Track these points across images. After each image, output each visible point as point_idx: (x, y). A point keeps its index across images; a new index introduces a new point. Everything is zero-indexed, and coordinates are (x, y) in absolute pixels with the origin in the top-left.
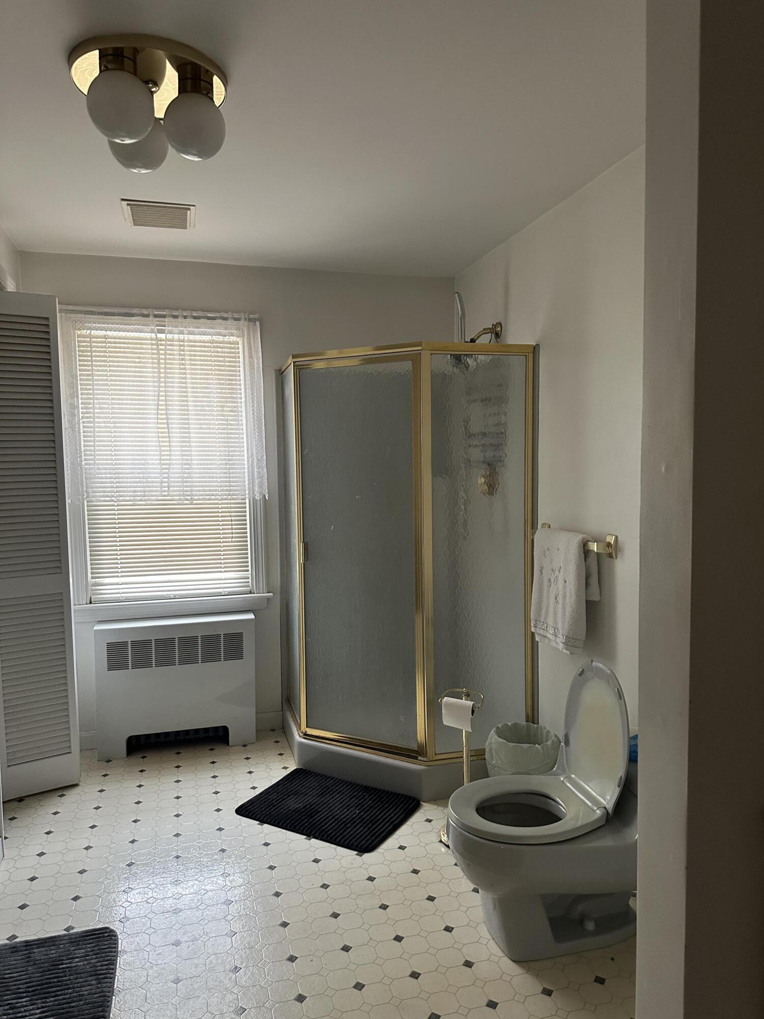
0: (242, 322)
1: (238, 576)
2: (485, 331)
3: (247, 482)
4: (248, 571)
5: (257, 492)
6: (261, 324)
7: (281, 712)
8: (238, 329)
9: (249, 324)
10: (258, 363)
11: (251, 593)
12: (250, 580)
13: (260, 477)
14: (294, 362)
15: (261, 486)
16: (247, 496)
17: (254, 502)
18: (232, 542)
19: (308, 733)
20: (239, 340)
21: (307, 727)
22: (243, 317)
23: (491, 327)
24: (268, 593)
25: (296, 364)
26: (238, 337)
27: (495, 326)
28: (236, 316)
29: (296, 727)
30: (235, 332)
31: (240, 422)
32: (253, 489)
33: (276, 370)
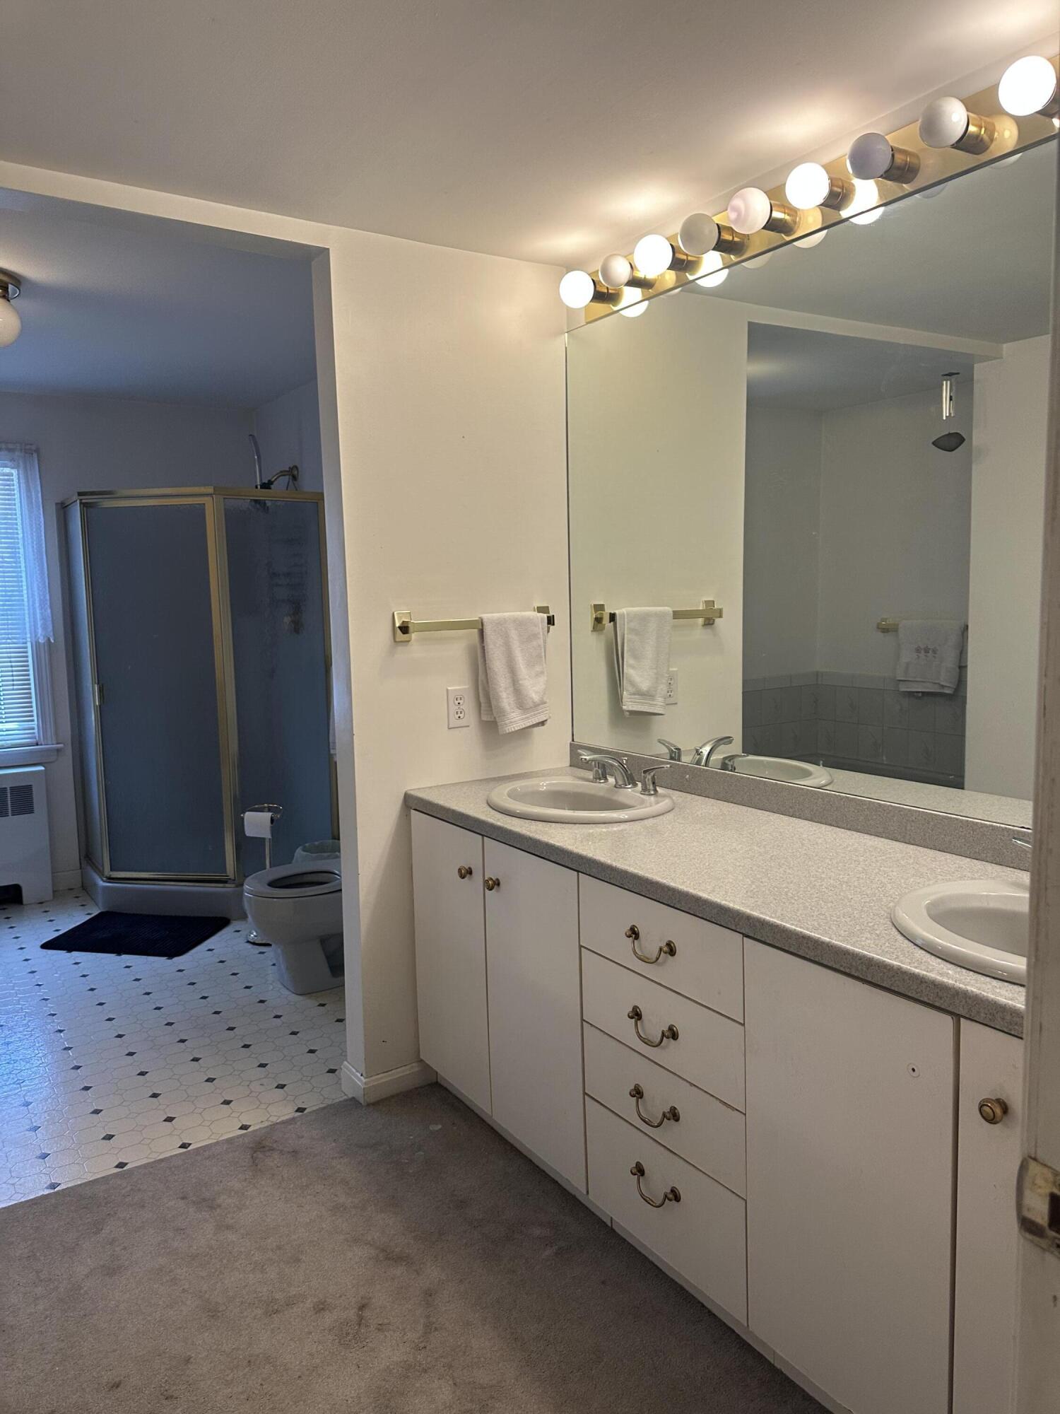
0: (17, 453)
1: (21, 727)
2: (283, 473)
3: (27, 625)
4: (33, 721)
5: (41, 635)
6: (38, 456)
7: (80, 871)
8: (12, 460)
9: (25, 456)
10: (37, 497)
11: (37, 745)
12: (36, 731)
13: (43, 619)
14: (81, 500)
15: (44, 629)
16: (29, 640)
17: (37, 647)
18: (13, 690)
19: (113, 876)
20: (14, 472)
21: (111, 870)
22: (18, 447)
23: (288, 469)
24: (58, 743)
25: (83, 501)
26: (12, 468)
27: (291, 469)
28: (10, 446)
29: (98, 875)
30: (9, 463)
31: (18, 560)
32: (35, 631)
33: (57, 504)
